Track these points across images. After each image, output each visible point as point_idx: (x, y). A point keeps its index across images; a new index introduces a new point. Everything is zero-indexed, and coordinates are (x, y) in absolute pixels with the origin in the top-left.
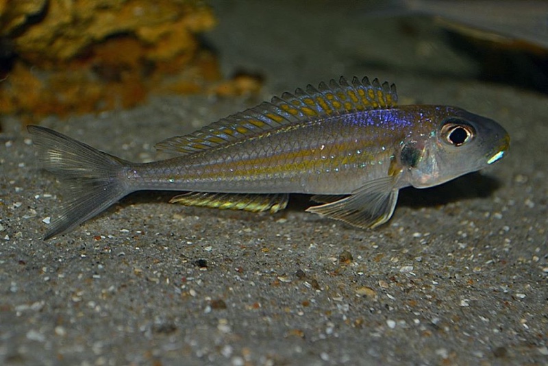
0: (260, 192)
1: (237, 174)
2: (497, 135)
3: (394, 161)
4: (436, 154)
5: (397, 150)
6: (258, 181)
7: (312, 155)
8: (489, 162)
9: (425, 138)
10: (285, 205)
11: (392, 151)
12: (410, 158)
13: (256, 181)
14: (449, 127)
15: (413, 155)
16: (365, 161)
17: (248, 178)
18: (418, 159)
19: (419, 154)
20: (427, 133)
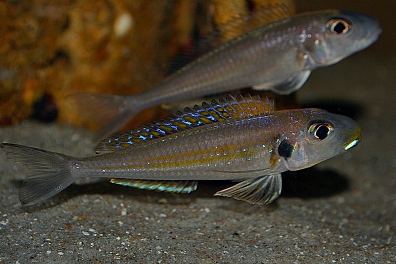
0: (174, 180)
1: (154, 166)
2: (352, 129)
3: (273, 153)
4: (305, 146)
5: (275, 146)
6: (170, 172)
7: (209, 153)
8: (346, 149)
9: (296, 136)
10: (195, 188)
11: (271, 147)
12: (285, 151)
13: (168, 171)
14: (315, 126)
15: (288, 149)
16: (250, 156)
17: (162, 170)
18: (291, 151)
19: (292, 147)
20: (297, 133)
